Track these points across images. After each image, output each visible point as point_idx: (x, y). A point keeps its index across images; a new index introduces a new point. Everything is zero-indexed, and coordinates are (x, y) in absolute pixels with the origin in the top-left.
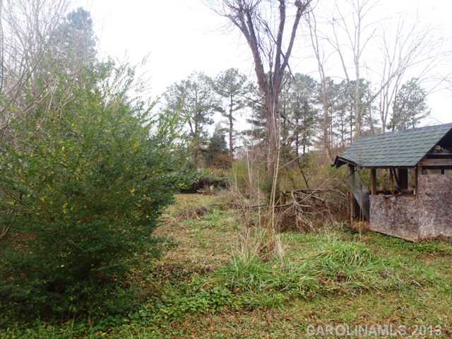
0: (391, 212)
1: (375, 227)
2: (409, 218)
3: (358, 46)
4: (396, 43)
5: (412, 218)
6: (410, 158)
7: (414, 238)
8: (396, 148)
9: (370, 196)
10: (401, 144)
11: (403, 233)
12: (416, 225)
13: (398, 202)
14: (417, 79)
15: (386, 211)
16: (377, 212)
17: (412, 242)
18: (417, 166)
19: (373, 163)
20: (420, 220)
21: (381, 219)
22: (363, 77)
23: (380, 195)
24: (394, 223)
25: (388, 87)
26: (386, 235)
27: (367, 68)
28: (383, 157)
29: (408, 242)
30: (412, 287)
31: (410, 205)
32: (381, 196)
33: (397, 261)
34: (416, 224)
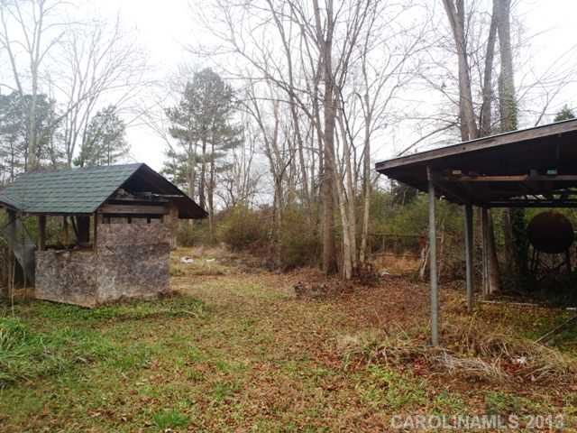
0: (63, 272)
1: (42, 294)
2: (86, 279)
3: (38, 50)
4: (90, 57)
5: (89, 278)
6: (89, 202)
7: (91, 303)
8: (73, 190)
9: (36, 252)
10: (78, 185)
11: (79, 299)
12: (95, 287)
13: (73, 259)
14: (115, 108)
15: (58, 271)
16: (46, 274)
17: (88, 308)
18: (96, 212)
19: (40, 208)
20: (99, 280)
21: (50, 282)
22: (44, 92)
23: (49, 250)
24: (66, 286)
25: (77, 111)
26: (57, 303)
27: (50, 81)
28: (54, 200)
29: (84, 308)
30: (77, 366)
31: (87, 263)
32: (51, 252)
33: (64, 336)
34: (92, 286)
